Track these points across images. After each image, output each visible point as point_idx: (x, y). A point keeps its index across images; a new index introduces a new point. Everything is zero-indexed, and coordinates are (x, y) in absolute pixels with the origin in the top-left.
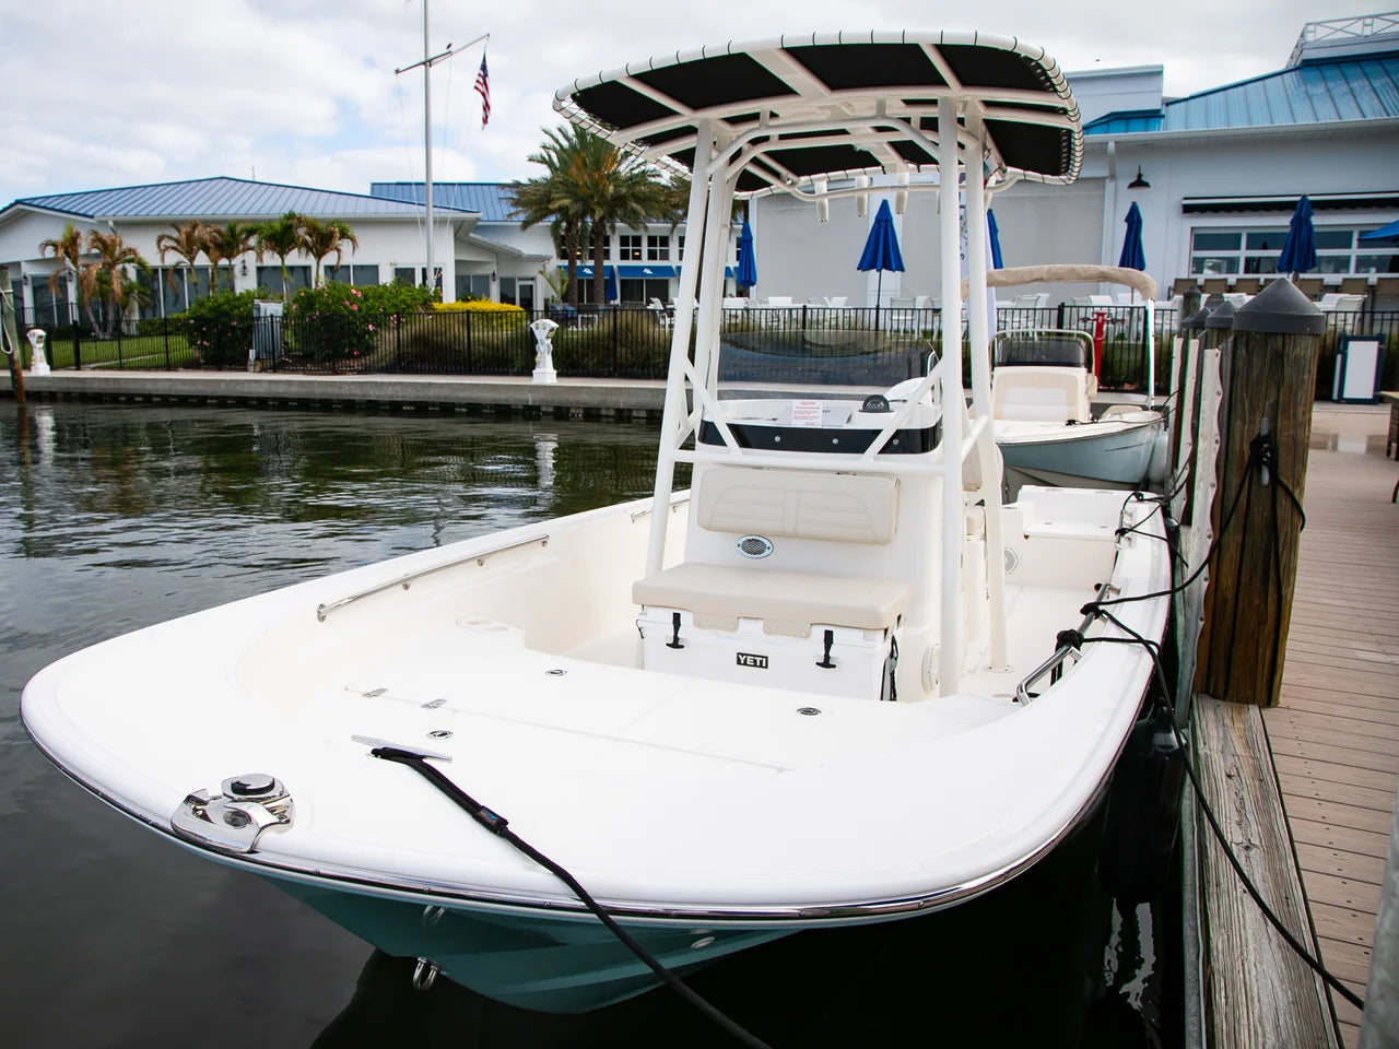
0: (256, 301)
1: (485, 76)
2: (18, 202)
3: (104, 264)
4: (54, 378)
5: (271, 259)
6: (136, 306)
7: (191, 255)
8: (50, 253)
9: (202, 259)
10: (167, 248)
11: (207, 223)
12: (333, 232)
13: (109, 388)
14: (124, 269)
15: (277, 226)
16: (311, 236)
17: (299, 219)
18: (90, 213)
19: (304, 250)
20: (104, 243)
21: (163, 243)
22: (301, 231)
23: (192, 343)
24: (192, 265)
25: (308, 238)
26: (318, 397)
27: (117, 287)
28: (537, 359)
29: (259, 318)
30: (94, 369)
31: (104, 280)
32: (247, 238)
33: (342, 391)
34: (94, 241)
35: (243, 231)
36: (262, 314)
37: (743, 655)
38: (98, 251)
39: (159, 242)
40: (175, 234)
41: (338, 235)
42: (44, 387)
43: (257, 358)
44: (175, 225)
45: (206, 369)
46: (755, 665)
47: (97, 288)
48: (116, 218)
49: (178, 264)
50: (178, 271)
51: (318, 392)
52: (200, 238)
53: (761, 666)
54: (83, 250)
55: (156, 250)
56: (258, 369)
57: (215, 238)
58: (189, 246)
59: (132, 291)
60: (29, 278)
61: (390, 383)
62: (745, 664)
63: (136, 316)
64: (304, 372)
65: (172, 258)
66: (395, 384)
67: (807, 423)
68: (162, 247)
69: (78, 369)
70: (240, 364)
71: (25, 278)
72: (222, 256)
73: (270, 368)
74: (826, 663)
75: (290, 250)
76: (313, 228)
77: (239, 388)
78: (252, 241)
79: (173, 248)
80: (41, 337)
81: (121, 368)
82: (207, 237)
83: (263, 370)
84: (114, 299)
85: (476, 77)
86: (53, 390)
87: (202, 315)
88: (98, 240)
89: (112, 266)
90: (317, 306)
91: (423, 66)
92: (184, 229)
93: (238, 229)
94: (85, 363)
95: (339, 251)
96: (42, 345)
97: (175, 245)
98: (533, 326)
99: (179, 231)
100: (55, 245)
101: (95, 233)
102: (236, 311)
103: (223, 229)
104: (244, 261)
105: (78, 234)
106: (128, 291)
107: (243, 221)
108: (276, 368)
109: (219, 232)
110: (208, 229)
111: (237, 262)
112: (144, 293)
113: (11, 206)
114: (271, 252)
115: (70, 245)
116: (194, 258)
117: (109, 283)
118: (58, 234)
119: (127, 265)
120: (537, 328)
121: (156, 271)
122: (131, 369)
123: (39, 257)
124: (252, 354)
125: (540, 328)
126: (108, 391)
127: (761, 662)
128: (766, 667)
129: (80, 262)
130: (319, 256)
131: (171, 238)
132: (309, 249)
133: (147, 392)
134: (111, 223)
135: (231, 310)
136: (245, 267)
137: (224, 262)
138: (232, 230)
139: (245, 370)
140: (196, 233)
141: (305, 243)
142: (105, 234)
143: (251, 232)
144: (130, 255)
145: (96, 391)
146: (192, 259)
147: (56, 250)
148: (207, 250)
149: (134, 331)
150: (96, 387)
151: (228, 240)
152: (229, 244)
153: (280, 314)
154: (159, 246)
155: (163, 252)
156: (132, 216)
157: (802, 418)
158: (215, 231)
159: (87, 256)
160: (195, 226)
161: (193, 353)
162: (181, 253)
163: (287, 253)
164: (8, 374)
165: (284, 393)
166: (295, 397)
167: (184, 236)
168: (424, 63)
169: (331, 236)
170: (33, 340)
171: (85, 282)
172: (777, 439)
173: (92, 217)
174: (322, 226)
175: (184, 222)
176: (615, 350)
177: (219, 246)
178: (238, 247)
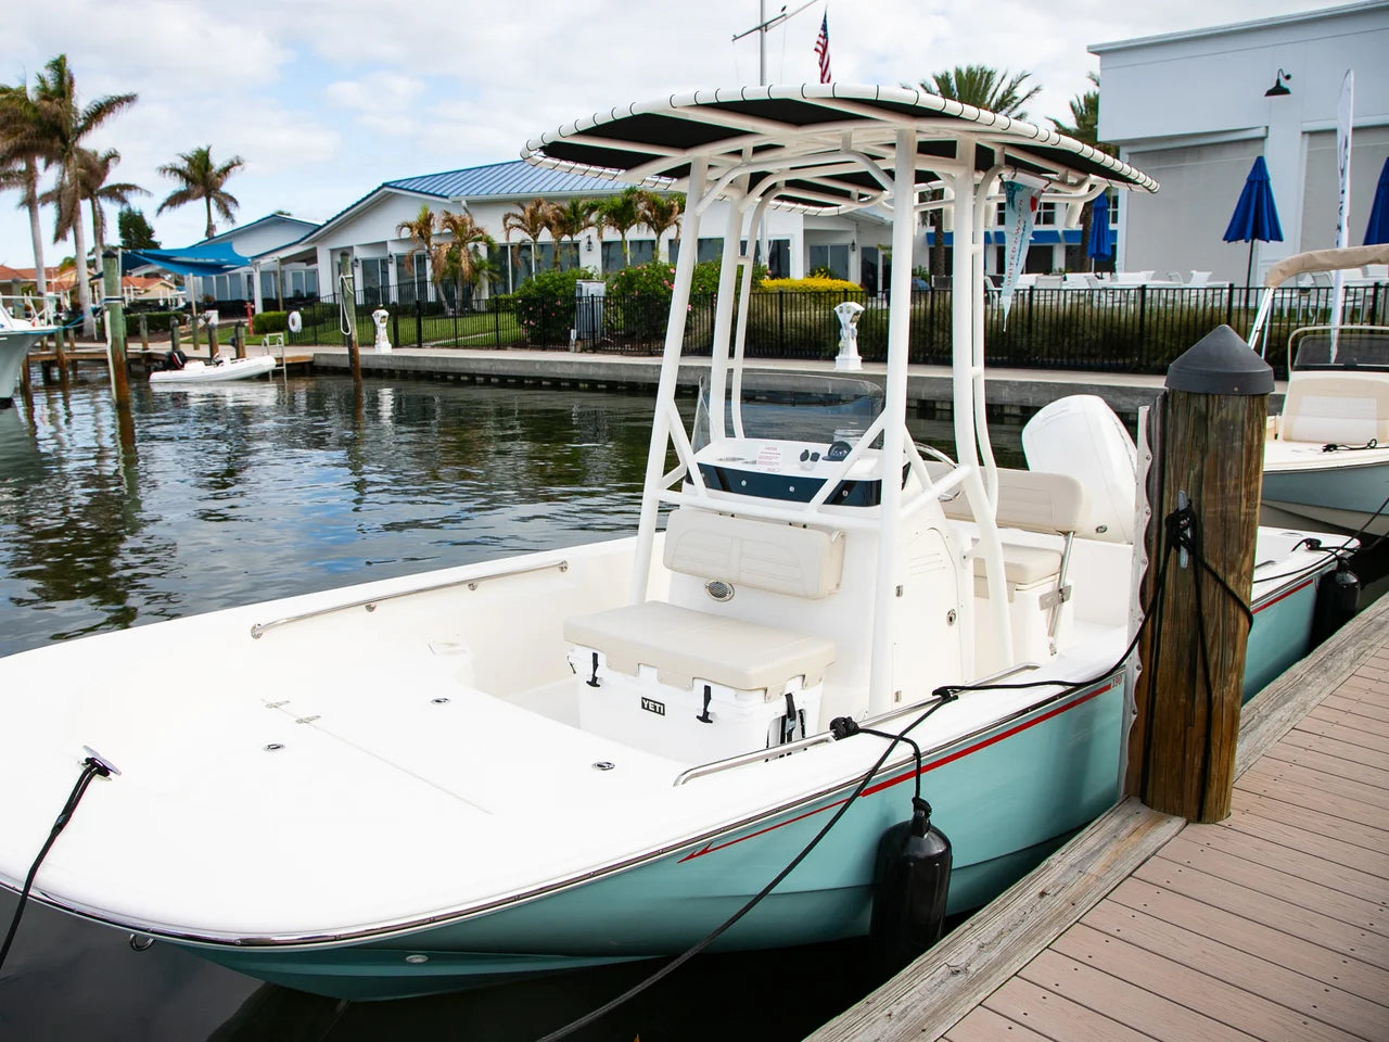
0: (579, 282)
1: (825, 37)
2: (385, 185)
3: (454, 244)
4: (395, 357)
5: (611, 234)
6: (486, 283)
7: (534, 232)
8: (406, 233)
9: (545, 236)
10: (512, 226)
11: (550, 200)
12: (673, 206)
13: (439, 367)
14: (476, 247)
15: (618, 201)
16: (649, 210)
17: (640, 193)
18: (445, 194)
19: (644, 225)
20: (454, 223)
21: (508, 221)
22: (641, 206)
23: (520, 322)
24: (535, 242)
25: (648, 213)
26: (624, 380)
27: (465, 265)
28: (840, 345)
29: (580, 298)
30: (433, 347)
31: (453, 258)
32: (589, 214)
33: (648, 375)
34: (445, 221)
35: (585, 207)
36: (584, 294)
37: (646, 699)
38: (449, 231)
39: (505, 220)
40: (520, 212)
41: (677, 208)
42: (384, 364)
43: (578, 339)
44: (520, 203)
45: (532, 349)
46: (655, 711)
47: (448, 267)
48: (469, 198)
49: (523, 241)
50: (523, 247)
51: (625, 375)
52: (544, 215)
53: (659, 713)
54: (435, 231)
55: (502, 228)
56: (579, 349)
57: (557, 215)
58: (533, 224)
59: (482, 268)
60: (394, 257)
61: (692, 368)
62: (648, 709)
63: (486, 295)
64: (622, 353)
65: (518, 236)
66: (698, 368)
67: (769, 469)
68: (508, 226)
69: (420, 346)
70: (562, 343)
71: (391, 256)
72: (565, 233)
73: (591, 348)
74: (705, 718)
75: (631, 225)
76: (653, 204)
77: (552, 369)
78: (593, 218)
79: (518, 227)
80: (384, 317)
81: (456, 346)
82: (550, 214)
83: (583, 350)
84: (463, 277)
85: (817, 38)
86: (391, 368)
87: (530, 295)
88: (450, 220)
89: (462, 243)
90: (636, 286)
91: (759, 32)
92: (529, 207)
93: (581, 205)
94: (427, 341)
95: (678, 225)
96: (385, 324)
97: (519, 222)
98: (837, 309)
99: (523, 208)
100: (410, 226)
101: (448, 213)
102: (561, 291)
103: (566, 206)
104: (589, 237)
105: (431, 216)
106: (476, 269)
107: (586, 197)
108: (595, 349)
109: (561, 209)
110: (551, 206)
111: (581, 237)
112: (494, 271)
113: (379, 188)
114: (612, 228)
115: (423, 228)
116: (538, 235)
117: (458, 261)
118: (413, 215)
119: (479, 244)
120: (841, 312)
121: (504, 248)
122: (466, 347)
123: (397, 238)
124: (573, 333)
125: (845, 312)
126: (439, 370)
127: (658, 708)
128: (663, 714)
129: (433, 241)
130: (659, 231)
131: (516, 216)
132: (650, 224)
133: (471, 372)
134: (464, 203)
135: (556, 290)
136: (590, 243)
137: (566, 238)
138: (574, 206)
139: (568, 350)
140: (540, 211)
141: (645, 218)
142: (457, 214)
143: (592, 208)
144: (478, 235)
145: (428, 369)
146: (535, 237)
147: (412, 231)
148: (550, 226)
149: (483, 308)
150: (428, 366)
151: (570, 217)
152: (570, 220)
153: (603, 294)
154: (505, 225)
155: (508, 230)
156: (483, 196)
157: (765, 463)
158: (557, 208)
159: (440, 235)
160: (539, 204)
161: (520, 332)
162: (525, 230)
163: (628, 228)
164: (345, 351)
165: (593, 375)
166: (604, 379)
167: (528, 214)
168: (759, 28)
169: (670, 210)
170: (377, 320)
171: (436, 261)
172: (744, 483)
173: (446, 197)
174: (663, 200)
175: (528, 200)
176: (932, 335)
177: (561, 223)
178: (578, 223)
